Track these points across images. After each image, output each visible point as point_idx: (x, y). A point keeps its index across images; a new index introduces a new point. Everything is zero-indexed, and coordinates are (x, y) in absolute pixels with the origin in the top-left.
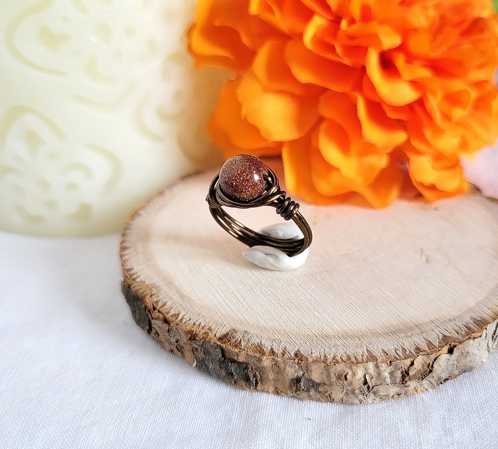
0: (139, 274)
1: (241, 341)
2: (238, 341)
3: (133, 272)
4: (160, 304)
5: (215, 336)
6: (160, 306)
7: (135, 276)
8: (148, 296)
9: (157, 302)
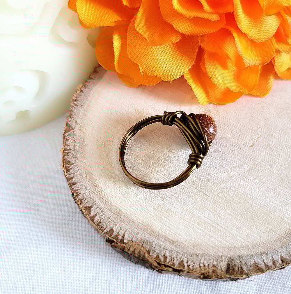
0: (121, 234)
1: (241, 267)
2: (240, 268)
3: (114, 234)
4: (162, 258)
5: (222, 271)
6: (162, 260)
7: (120, 238)
8: (147, 255)
9: (158, 257)
